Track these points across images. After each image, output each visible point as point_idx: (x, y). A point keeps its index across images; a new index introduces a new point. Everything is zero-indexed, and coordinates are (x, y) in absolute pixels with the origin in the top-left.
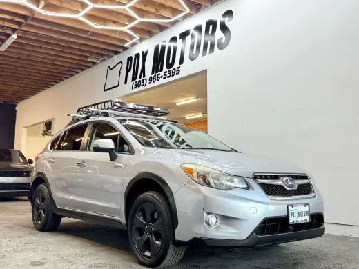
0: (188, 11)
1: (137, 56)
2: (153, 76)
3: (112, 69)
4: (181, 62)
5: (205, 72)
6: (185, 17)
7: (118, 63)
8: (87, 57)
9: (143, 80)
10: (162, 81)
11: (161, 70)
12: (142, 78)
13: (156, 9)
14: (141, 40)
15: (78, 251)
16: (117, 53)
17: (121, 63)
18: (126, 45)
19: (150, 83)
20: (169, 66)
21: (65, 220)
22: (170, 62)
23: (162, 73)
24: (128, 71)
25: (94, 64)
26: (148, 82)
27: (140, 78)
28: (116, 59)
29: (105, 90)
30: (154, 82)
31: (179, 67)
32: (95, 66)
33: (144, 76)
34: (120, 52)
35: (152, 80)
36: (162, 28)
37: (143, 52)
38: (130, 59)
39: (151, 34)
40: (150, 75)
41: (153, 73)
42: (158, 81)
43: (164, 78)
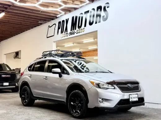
0: (88, 2)
1: (63, 21)
2: (71, 32)
3: (51, 27)
4: (85, 26)
5: (97, 31)
6: (87, 4)
7: (54, 24)
8: (38, 21)
9: (66, 34)
10: (76, 35)
11: (75, 29)
12: (66, 33)
13: (73, 1)
14: (65, 14)
15: (42, 115)
16: (53, 19)
17: (55, 24)
18: (58, 16)
19: (70, 35)
20: (79, 27)
21: (37, 101)
22: (80, 25)
23: (76, 31)
24: (59, 28)
25: (41, 24)
26: (69, 34)
27: (65, 32)
28: (53, 22)
29: (47, 38)
30: (72, 35)
31: (84, 28)
32: (42, 25)
33: (67, 32)
34: (54, 19)
35: (71, 34)
36: (75, 9)
37: (66, 20)
38: (60, 23)
39: (70, 11)
40: (70, 31)
41: (71, 30)
42: (74, 34)
43: (77, 33)
